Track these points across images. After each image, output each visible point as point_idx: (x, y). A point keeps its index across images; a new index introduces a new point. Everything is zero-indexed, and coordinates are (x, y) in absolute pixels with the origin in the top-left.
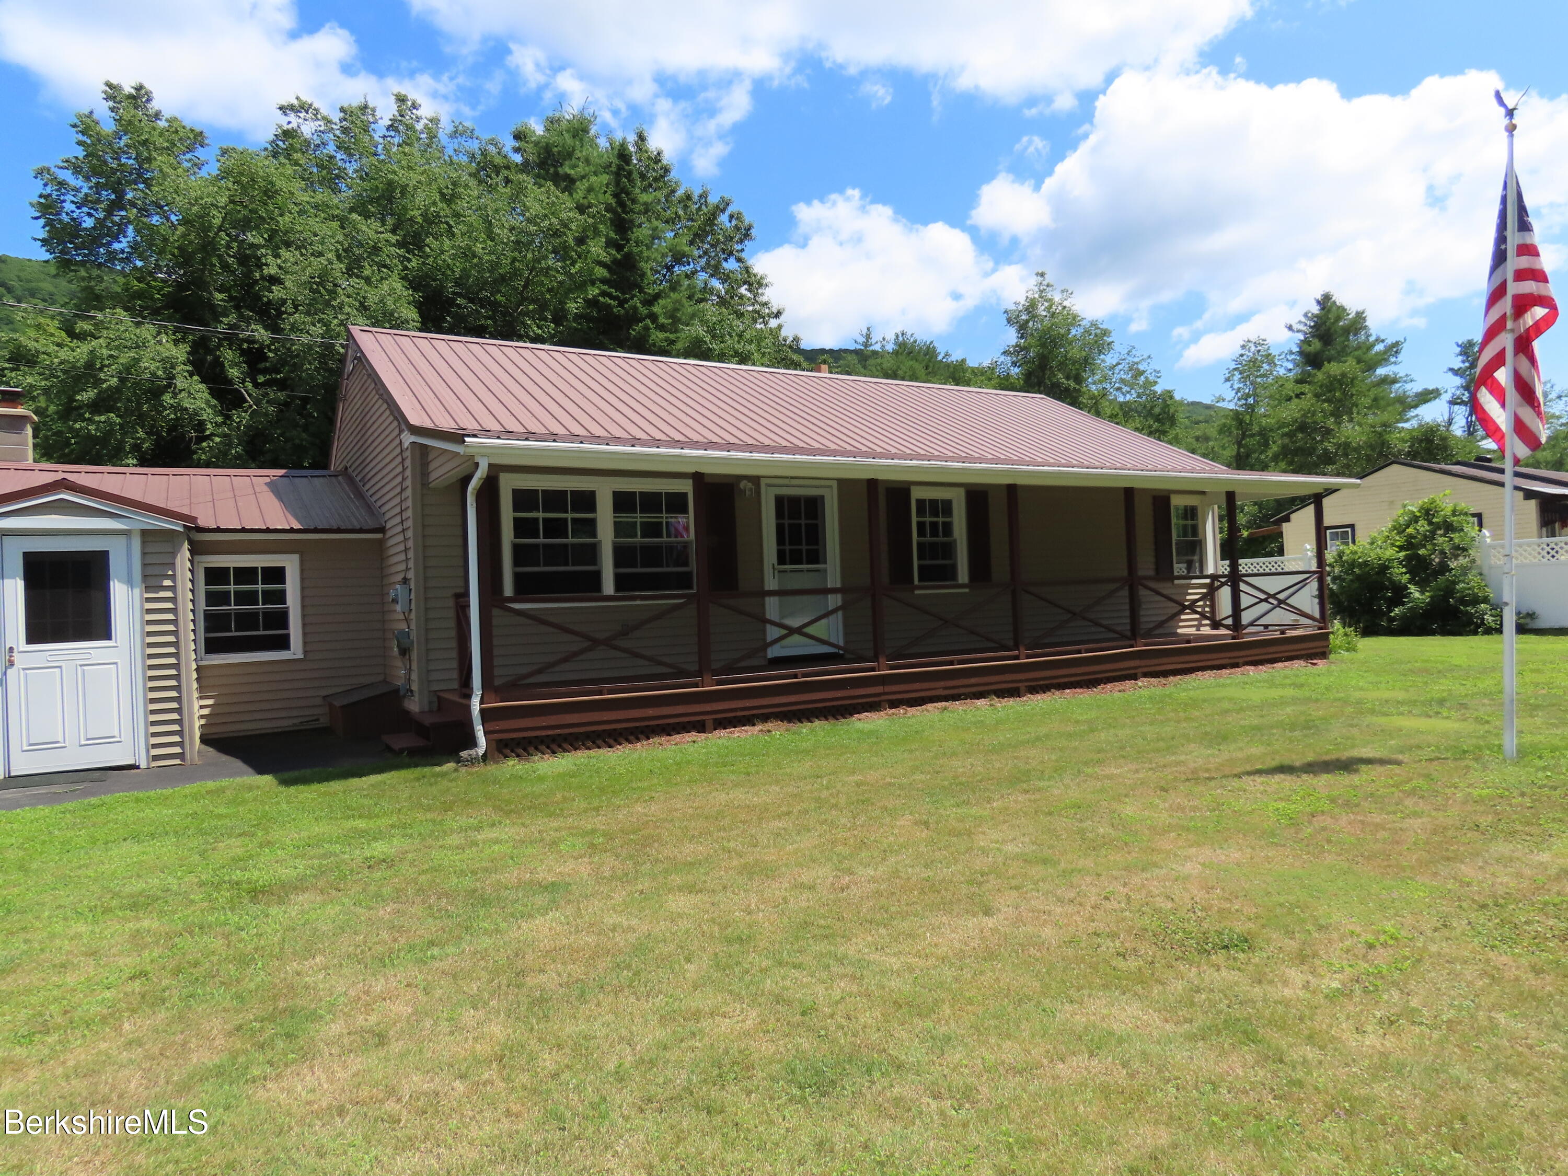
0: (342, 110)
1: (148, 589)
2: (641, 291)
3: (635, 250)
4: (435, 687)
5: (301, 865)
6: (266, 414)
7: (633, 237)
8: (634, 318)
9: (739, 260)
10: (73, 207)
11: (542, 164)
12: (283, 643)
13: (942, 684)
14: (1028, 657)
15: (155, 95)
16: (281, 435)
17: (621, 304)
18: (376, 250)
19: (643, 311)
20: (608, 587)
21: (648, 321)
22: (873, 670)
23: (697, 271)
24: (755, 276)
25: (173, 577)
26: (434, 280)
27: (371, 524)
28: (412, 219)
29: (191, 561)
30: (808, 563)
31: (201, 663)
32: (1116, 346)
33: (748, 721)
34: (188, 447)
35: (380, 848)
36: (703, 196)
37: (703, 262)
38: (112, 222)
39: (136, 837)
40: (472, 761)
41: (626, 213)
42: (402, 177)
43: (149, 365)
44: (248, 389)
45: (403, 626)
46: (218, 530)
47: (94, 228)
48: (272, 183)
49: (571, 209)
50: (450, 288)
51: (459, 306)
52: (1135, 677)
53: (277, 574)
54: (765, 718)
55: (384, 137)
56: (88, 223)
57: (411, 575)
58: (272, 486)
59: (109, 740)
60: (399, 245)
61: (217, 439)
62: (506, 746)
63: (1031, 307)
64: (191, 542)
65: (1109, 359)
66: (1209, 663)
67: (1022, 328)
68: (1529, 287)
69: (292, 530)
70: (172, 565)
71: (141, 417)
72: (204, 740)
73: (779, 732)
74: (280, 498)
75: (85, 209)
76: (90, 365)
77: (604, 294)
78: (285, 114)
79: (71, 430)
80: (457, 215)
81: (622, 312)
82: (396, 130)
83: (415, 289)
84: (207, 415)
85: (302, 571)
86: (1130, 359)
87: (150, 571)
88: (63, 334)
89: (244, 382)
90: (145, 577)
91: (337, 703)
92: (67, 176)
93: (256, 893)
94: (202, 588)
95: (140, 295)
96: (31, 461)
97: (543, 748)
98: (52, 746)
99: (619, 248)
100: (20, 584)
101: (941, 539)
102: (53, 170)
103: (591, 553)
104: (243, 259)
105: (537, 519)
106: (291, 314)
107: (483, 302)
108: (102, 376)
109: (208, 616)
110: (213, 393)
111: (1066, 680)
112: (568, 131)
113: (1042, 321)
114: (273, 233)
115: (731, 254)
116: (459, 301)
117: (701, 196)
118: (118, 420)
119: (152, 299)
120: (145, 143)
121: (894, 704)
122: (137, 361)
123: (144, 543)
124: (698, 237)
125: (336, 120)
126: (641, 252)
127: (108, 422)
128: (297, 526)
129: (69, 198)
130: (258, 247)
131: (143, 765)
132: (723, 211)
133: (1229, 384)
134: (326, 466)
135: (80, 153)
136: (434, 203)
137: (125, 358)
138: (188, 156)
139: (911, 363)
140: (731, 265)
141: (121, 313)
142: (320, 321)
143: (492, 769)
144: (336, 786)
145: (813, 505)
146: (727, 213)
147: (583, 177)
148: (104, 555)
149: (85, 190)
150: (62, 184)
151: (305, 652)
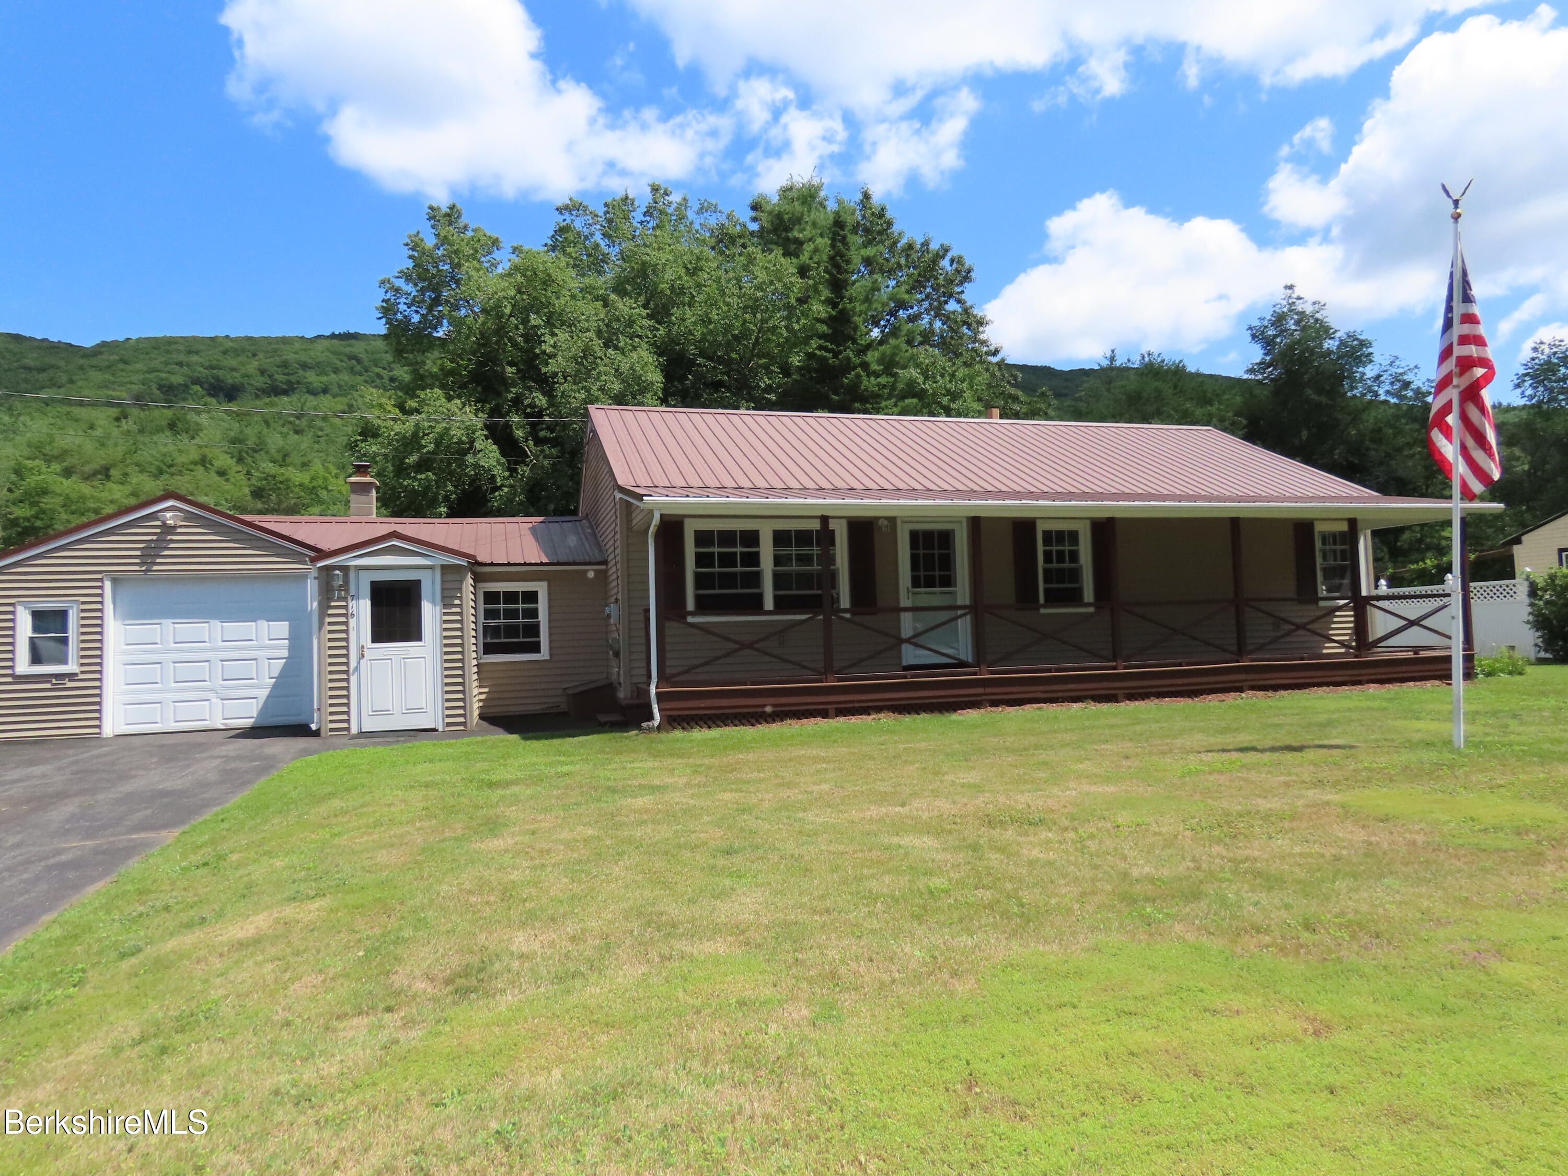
0: (606, 205)
1: (445, 606)
2: (854, 342)
3: (848, 306)
4: (635, 680)
5: (519, 774)
6: (543, 467)
7: (847, 294)
8: (847, 367)
9: (959, 301)
10: (405, 307)
11: (775, 230)
12: (536, 648)
13: (1041, 688)
14: (1126, 668)
15: (463, 212)
16: (554, 484)
17: (836, 355)
18: (631, 323)
19: (855, 360)
20: (769, 604)
21: (859, 370)
22: (975, 674)
23: (921, 313)
24: (975, 316)
25: (460, 598)
26: (678, 344)
27: (599, 559)
28: (662, 291)
29: (474, 587)
30: (941, 586)
31: (481, 661)
32: (1376, 358)
33: (865, 711)
34: (485, 496)
35: (565, 769)
36: (926, 244)
37: (926, 304)
38: (433, 316)
39: (431, 761)
40: (650, 730)
41: (839, 272)
42: (653, 256)
43: (457, 433)
44: (530, 447)
45: (616, 635)
46: (492, 564)
47: (420, 322)
48: (549, 275)
49: (793, 274)
50: (692, 349)
51: (699, 365)
52: (1241, 690)
53: (531, 597)
54: (879, 710)
55: (641, 223)
56: (416, 318)
57: (620, 597)
58: (533, 531)
59: (419, 710)
60: (649, 316)
61: (506, 490)
62: (675, 720)
63: (1279, 319)
64: (474, 573)
65: (1370, 371)
66: (1328, 680)
67: (1268, 344)
68: (1472, 350)
69: (542, 564)
70: (460, 589)
71: (451, 473)
72: (482, 717)
73: (886, 720)
74: (537, 540)
75: (414, 308)
76: (415, 435)
77: (820, 348)
78: (561, 213)
79: (401, 485)
80: (699, 286)
81: (837, 362)
82: (651, 215)
83: (660, 355)
84: (498, 471)
85: (549, 593)
86: (1393, 370)
87: (447, 593)
88: (397, 411)
89: (527, 440)
90: (443, 598)
91: (570, 692)
92: (400, 283)
93: (491, 785)
94: (482, 606)
95: (452, 373)
96: (374, 516)
97: (701, 723)
98: (386, 712)
99: (834, 305)
100: (368, 603)
101: (1067, 565)
102: (392, 280)
103: (755, 579)
104: (527, 337)
105: (713, 553)
106: (561, 384)
107: (720, 360)
108: (423, 442)
109: (485, 628)
110: (503, 454)
111: (1166, 689)
112: (798, 199)
113: (1292, 335)
114: (550, 316)
115: (951, 296)
116: (699, 360)
117: (922, 245)
118: (434, 478)
119: (460, 375)
120: (456, 252)
121: (995, 704)
122: (447, 429)
123: (443, 574)
124: (917, 285)
125: (601, 213)
126: (854, 307)
127: (426, 479)
128: (545, 560)
129: (403, 300)
130: (538, 327)
131: (441, 729)
132: (943, 257)
133: (1519, 391)
134: (574, 512)
135: (410, 264)
136: (680, 278)
137: (439, 428)
138: (488, 258)
139: (1157, 384)
140: (952, 306)
141: (437, 391)
142: (583, 388)
143: (663, 736)
144: (556, 742)
145: (945, 538)
146: (947, 259)
147: (810, 240)
148: (417, 583)
149: (415, 293)
150: (397, 290)
151: (551, 655)
